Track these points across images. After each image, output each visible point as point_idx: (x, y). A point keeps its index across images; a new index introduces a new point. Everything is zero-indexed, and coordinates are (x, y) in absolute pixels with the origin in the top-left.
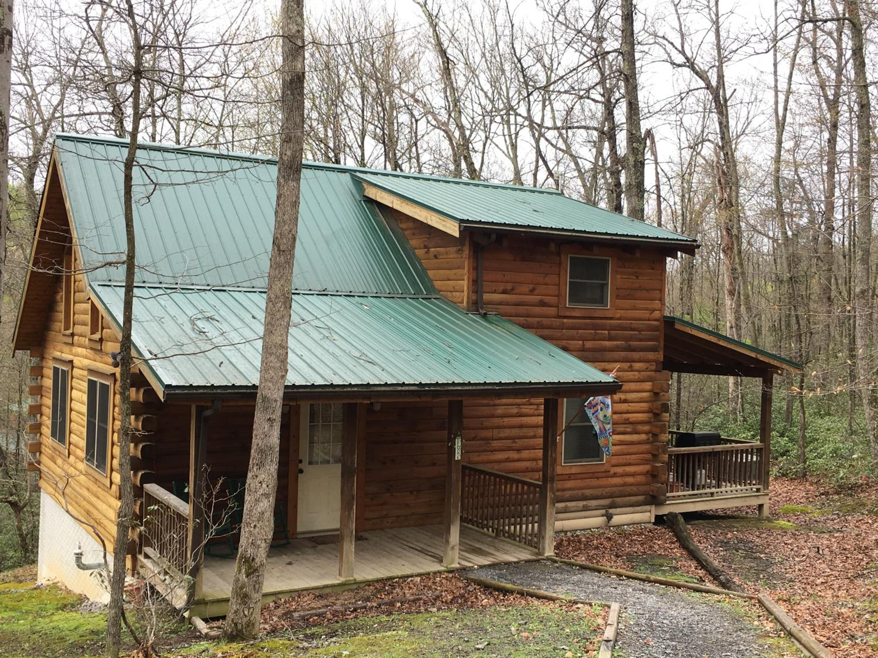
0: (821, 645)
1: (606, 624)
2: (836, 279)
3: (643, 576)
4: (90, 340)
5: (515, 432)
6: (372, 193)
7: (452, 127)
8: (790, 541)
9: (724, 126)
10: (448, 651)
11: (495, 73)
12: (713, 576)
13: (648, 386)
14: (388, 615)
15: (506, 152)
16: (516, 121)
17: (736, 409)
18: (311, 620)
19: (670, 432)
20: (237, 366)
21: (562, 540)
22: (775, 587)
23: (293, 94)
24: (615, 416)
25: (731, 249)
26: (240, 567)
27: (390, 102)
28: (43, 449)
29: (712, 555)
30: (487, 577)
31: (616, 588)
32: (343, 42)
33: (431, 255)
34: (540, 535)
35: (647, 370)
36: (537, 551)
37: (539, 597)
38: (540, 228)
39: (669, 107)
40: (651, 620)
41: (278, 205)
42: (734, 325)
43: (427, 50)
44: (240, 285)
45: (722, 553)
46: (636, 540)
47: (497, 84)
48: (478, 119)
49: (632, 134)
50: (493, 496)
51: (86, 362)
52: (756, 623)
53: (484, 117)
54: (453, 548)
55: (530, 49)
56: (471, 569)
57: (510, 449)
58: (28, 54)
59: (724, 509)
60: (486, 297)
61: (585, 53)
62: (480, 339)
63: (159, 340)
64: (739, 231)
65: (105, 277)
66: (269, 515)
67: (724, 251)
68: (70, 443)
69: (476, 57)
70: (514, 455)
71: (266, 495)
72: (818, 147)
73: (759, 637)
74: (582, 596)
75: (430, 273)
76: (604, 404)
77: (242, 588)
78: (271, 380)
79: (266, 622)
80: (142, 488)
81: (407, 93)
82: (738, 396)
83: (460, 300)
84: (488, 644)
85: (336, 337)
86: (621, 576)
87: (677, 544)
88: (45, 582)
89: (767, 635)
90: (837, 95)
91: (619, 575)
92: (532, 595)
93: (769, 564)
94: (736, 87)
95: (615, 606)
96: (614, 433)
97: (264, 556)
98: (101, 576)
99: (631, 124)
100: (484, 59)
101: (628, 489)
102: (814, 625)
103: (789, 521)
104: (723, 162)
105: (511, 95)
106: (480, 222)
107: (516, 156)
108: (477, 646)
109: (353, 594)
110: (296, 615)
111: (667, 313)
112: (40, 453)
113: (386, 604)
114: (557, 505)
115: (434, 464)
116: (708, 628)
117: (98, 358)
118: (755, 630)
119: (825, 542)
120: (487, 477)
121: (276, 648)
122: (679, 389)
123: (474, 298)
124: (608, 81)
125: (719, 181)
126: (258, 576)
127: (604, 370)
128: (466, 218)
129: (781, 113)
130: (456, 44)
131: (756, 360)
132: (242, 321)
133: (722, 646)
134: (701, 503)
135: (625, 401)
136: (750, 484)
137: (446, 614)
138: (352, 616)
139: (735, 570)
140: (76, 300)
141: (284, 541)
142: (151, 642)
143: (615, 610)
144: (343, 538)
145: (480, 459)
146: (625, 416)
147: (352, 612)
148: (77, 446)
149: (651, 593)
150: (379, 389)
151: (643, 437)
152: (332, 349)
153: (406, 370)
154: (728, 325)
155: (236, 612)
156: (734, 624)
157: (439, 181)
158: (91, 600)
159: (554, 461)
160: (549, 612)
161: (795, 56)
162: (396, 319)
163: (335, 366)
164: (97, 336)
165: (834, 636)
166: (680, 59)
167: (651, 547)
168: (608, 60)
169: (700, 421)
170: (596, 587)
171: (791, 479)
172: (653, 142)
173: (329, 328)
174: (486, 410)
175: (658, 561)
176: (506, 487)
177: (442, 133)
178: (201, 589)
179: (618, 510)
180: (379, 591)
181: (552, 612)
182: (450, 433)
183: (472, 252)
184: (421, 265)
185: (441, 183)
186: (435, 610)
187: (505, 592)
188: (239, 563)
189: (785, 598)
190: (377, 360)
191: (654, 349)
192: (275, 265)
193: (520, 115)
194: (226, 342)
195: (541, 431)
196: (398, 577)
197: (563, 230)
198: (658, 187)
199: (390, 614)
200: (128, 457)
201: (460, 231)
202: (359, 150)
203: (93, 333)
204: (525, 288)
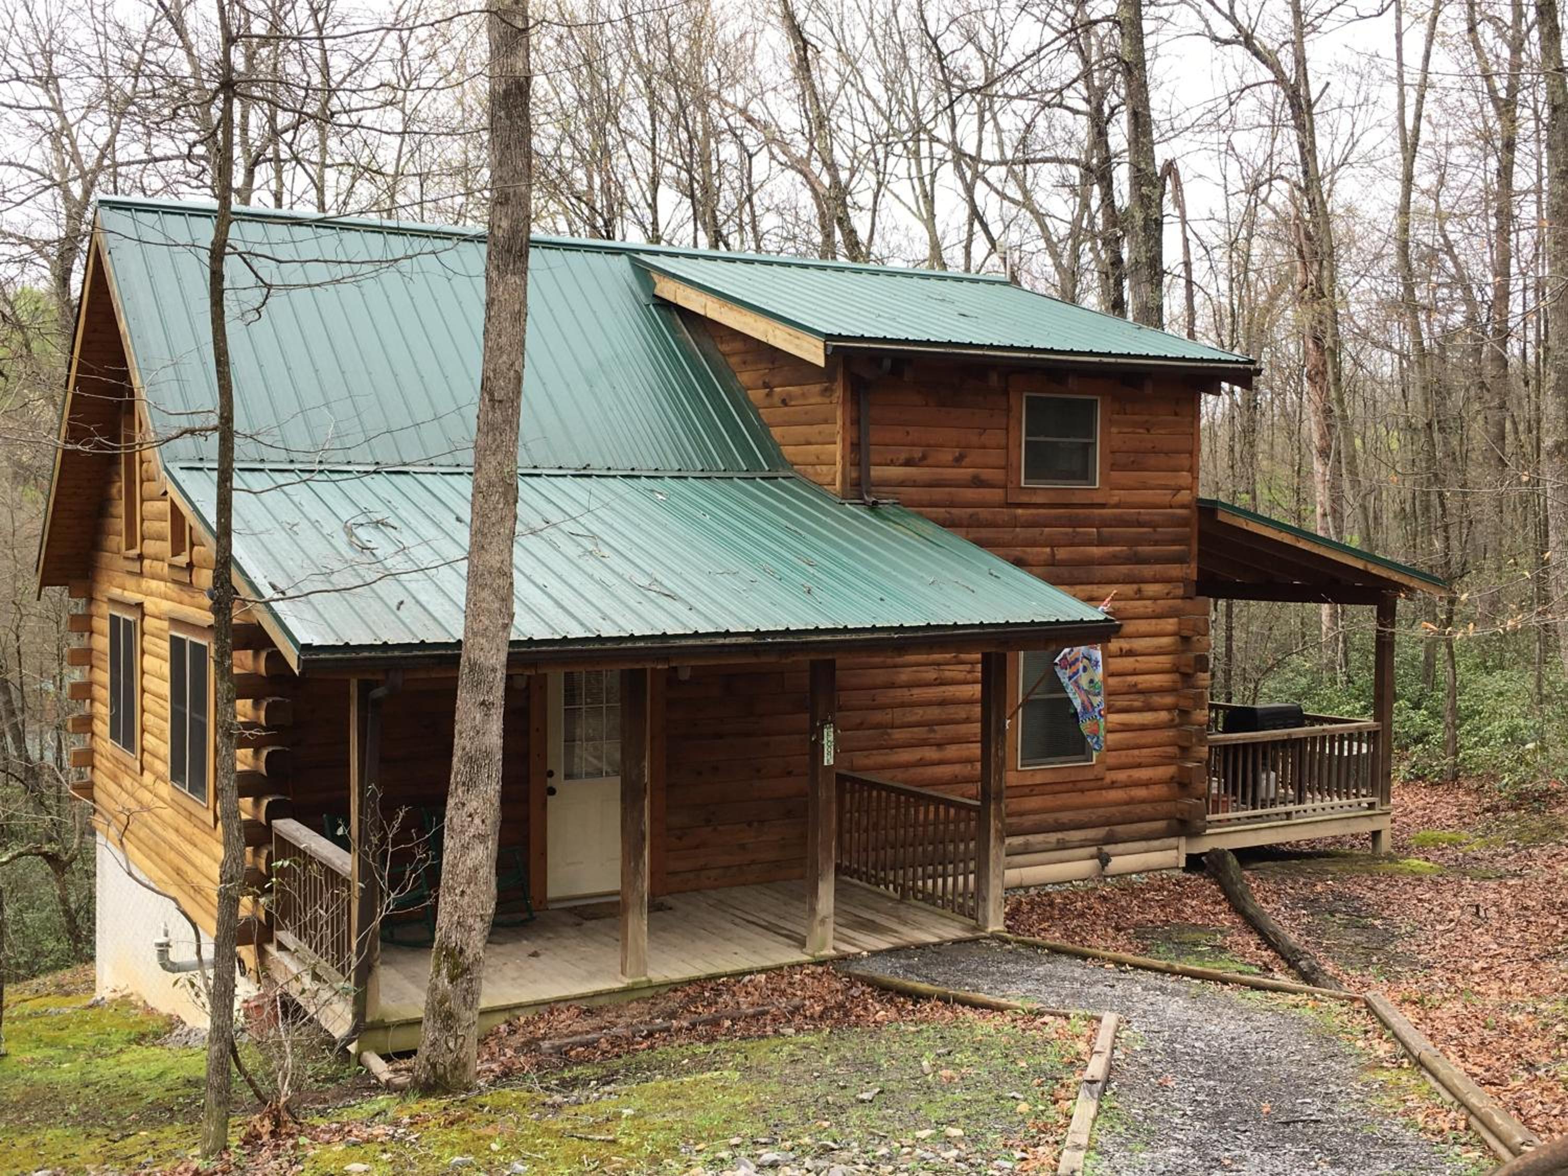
0: (1472, 1082)
1: (1092, 1052)
2: (1514, 423)
3: (1162, 964)
4: (171, 566)
5: (934, 713)
6: (668, 290)
7: (816, 166)
8: (1427, 896)
9: (1308, 151)
10: (808, 1106)
11: (892, 65)
12: (1288, 961)
13: (1170, 624)
14: (706, 1043)
15: (915, 209)
16: (931, 152)
17: (1333, 662)
18: (573, 1053)
19: (1212, 707)
20: (431, 608)
21: (1020, 903)
22: (1398, 976)
23: (509, 116)
24: (1112, 681)
25: (1323, 374)
26: (438, 965)
27: (704, 124)
28: (98, 760)
29: (1287, 923)
30: (883, 971)
31: (1112, 986)
32: (614, 17)
33: (776, 400)
34: (980, 894)
35: (1167, 596)
36: (973, 922)
37: (975, 1006)
38: (971, 345)
39: (1209, 118)
40: (1172, 1042)
41: (489, 318)
42: (1328, 510)
43: (768, 27)
44: (433, 461)
45: (1305, 920)
46: (1153, 900)
47: (897, 86)
48: (864, 149)
49: (1139, 170)
50: (895, 828)
51: (166, 606)
52: (1360, 1044)
53: (873, 145)
54: (823, 922)
55: (954, 20)
56: (857, 958)
57: (923, 743)
58: (51, 53)
59: (1310, 842)
60: (877, 472)
61: (1055, 24)
62: (864, 549)
63: (290, 565)
64: (1335, 342)
65: (193, 453)
66: (487, 873)
67: (1309, 378)
68: (143, 750)
69: (858, 37)
70: (931, 753)
71: (481, 838)
72: (1481, 184)
73: (1365, 1068)
74: (1053, 1002)
75: (776, 432)
76: (1090, 660)
77: (442, 1003)
78: (484, 633)
79: (492, 1059)
80: (269, 827)
81: (734, 106)
82: (1337, 639)
83: (829, 479)
84: (881, 1092)
85: (606, 551)
86: (1123, 964)
87: (1225, 905)
88: (108, 995)
89: (1378, 1065)
90: (1512, 89)
91: (1119, 963)
92: (964, 1002)
93: (1389, 936)
94: (1329, 79)
95: (1110, 1019)
96: (1111, 709)
97: (480, 945)
98: (193, 985)
99: (1137, 152)
100: (871, 40)
101: (1138, 810)
102: (1464, 1045)
103: (1427, 859)
104: (1307, 216)
105: (921, 105)
106: (862, 338)
107: (932, 216)
108: (861, 1096)
109: (647, 1006)
110: (545, 1045)
111: (1204, 493)
112: (93, 767)
113: (705, 1022)
114: (1008, 841)
115: (789, 773)
116: (1274, 1054)
117: (185, 597)
118: (1358, 1056)
119: (1491, 896)
120: (884, 794)
121: (505, 1106)
122: (1230, 629)
123: (854, 475)
124: (1096, 74)
125: (1300, 252)
126: (471, 980)
127: (1090, 600)
128: (836, 331)
129: (1409, 124)
130: (819, 14)
131: (1366, 573)
132: (438, 526)
133: (1298, 1086)
134: (1268, 832)
135: (1130, 653)
136: (1356, 796)
137: (810, 1039)
138: (644, 1045)
139: (1328, 949)
140: (145, 496)
141: (526, 916)
142: (283, 1100)
143: (1108, 1027)
144: (625, 910)
145: (870, 762)
146: (1130, 679)
147: (645, 1038)
148: (155, 756)
149: (1175, 993)
150: (684, 642)
151: (1163, 716)
152: (601, 573)
153: (732, 608)
154: (1319, 510)
155: (433, 1044)
156: (1321, 1045)
157: (788, 265)
158: (190, 1024)
159: (1002, 765)
160: (993, 1032)
161: (1434, 19)
162: (714, 516)
163: (605, 603)
164: (183, 559)
165: (1497, 1064)
166: (1226, 30)
167: (1178, 911)
168: (1096, 34)
169: (1269, 685)
170: (1077, 985)
171: (1432, 784)
172: (1178, 184)
173: (594, 536)
174: (881, 676)
175: (1189, 936)
176: (917, 812)
177: (799, 178)
178: (377, 1002)
179: (1121, 847)
180: (693, 1001)
181: (998, 1031)
182: (813, 720)
183: (849, 394)
184: (758, 417)
185: (793, 268)
186: (791, 1031)
187: (917, 997)
188: (437, 958)
189: (1414, 998)
190: (679, 592)
191: (1179, 559)
192: (487, 427)
193: (938, 140)
194: (409, 566)
195: (978, 709)
196: (726, 975)
197: (1012, 348)
198: (1187, 264)
199: (713, 1039)
200: (233, 776)
201: (826, 356)
202: (648, 211)
203: (175, 553)
204: (947, 456)
